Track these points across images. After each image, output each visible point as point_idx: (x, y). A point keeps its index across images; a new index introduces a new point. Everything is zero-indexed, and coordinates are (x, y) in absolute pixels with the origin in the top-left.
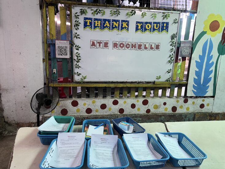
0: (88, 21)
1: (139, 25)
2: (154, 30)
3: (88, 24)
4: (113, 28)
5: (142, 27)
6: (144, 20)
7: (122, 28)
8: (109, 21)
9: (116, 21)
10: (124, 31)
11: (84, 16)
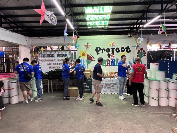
0: (43, 55)
1: (58, 55)
2: (63, 56)
3: (43, 56)
4: (50, 57)
5: (59, 56)
6: (59, 54)
7: (52, 57)
8: (48, 55)
9: (50, 55)
10: (53, 57)
11: (41, 54)
